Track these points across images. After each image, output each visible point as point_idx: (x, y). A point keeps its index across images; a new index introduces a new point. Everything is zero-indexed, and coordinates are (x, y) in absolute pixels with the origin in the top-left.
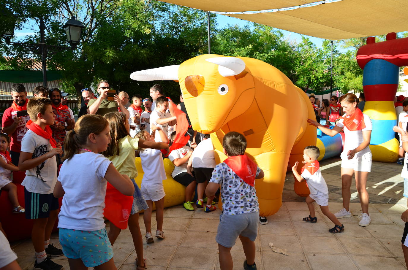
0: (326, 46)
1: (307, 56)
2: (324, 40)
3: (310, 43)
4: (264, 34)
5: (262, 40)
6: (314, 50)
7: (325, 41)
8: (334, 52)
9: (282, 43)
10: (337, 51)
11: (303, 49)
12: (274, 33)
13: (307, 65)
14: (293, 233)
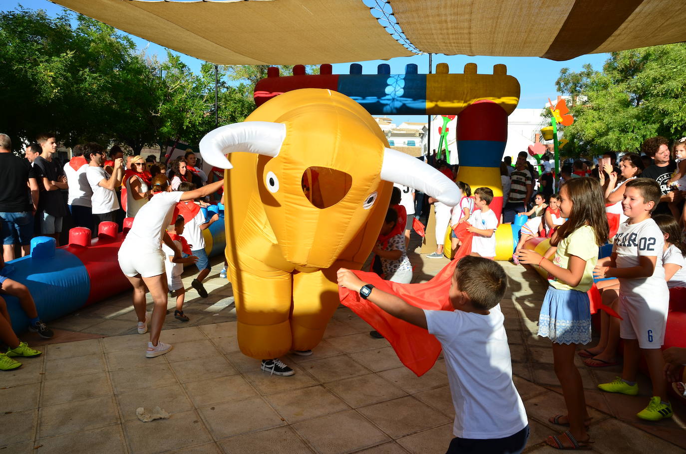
0: (207, 72)
1: (176, 86)
2: (204, 62)
3: (181, 66)
4: (98, 38)
5: (95, 48)
6: (188, 78)
7: (206, 65)
8: (220, 84)
9: (132, 58)
10: (224, 83)
11: (170, 75)
12: (118, 40)
13: (177, 102)
14: (174, 380)
